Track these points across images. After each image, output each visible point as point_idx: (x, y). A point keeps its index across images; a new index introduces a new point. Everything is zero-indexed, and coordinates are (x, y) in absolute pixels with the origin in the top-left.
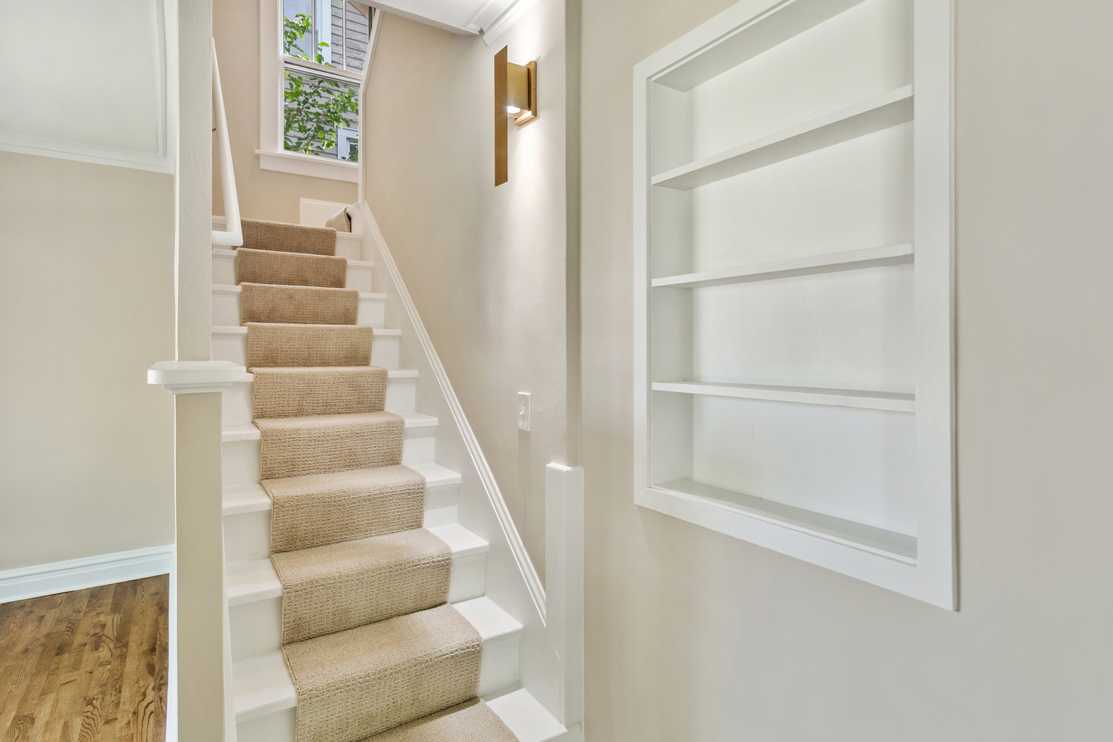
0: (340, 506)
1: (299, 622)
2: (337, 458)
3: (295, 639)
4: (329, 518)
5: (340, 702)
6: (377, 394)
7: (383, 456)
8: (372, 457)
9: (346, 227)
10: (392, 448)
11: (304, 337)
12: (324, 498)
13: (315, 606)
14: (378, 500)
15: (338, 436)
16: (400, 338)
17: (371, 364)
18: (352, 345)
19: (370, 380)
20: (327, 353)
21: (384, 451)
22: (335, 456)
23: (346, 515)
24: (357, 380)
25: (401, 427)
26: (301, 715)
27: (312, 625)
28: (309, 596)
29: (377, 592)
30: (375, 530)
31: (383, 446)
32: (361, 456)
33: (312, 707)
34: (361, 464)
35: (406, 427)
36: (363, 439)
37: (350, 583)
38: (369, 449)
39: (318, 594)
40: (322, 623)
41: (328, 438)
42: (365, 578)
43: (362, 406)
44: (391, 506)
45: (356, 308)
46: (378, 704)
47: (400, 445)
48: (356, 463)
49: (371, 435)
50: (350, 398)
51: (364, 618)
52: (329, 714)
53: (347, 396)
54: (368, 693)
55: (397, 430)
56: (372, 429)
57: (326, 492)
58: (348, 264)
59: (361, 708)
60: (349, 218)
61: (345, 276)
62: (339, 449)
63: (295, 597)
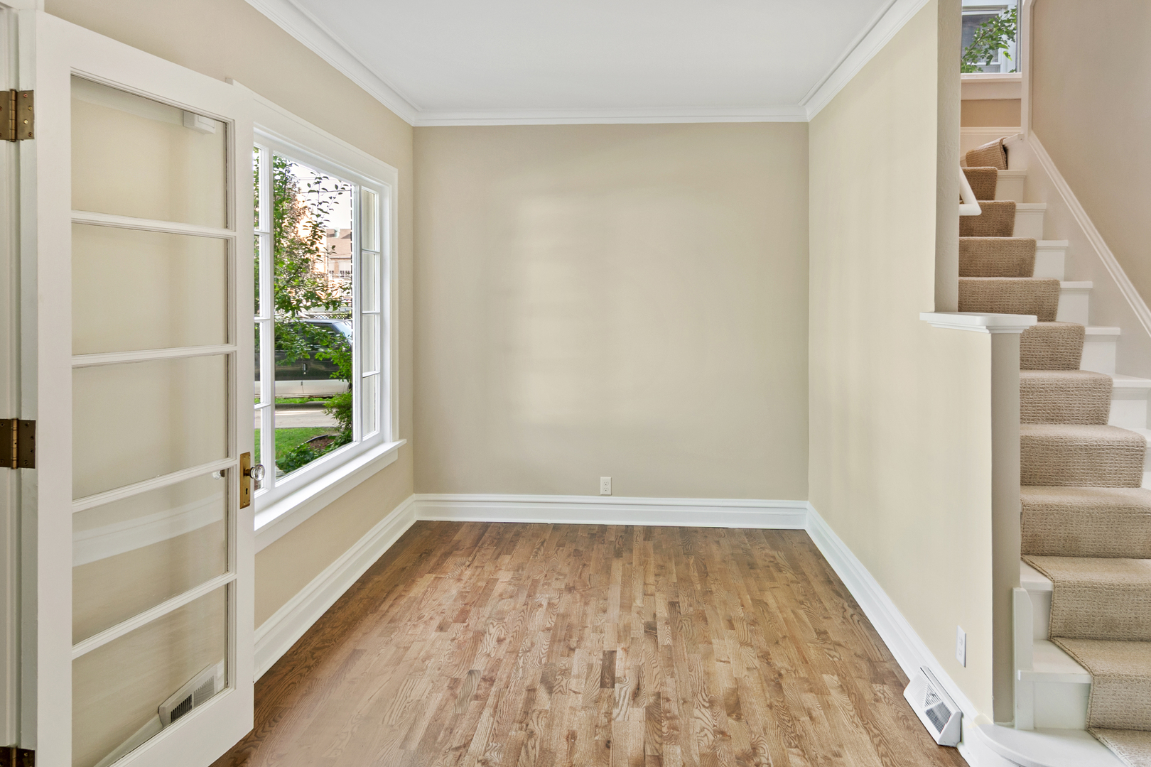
0: (1057, 451)
1: (1035, 538)
2: (1041, 410)
3: (1031, 552)
4: (1046, 461)
5: (1089, 599)
6: (1073, 351)
7: (1087, 414)
8: (1077, 414)
9: (1002, 163)
10: (1098, 407)
11: (988, 291)
12: (1042, 441)
13: (1049, 527)
14: (1093, 452)
15: (1043, 388)
16: (1090, 292)
17: (1057, 320)
18: (1036, 299)
19: (1066, 336)
20: (1010, 307)
21: (1089, 409)
22: (1039, 408)
23: (1062, 461)
24: (1052, 335)
25: (1109, 385)
26: (1056, 598)
27: (1045, 544)
28: (1044, 517)
29: (1105, 529)
30: (1090, 481)
31: (1089, 404)
32: (1065, 412)
33: (1066, 595)
34: (1065, 420)
35: (1114, 386)
36: (1068, 395)
37: (1081, 514)
38: (1073, 405)
39: (1052, 517)
40: (1054, 545)
41: (1033, 389)
42: (1095, 513)
43: (1055, 363)
44: (1107, 460)
45: (1033, 258)
46: (1121, 613)
47: (1107, 405)
48: (1060, 418)
49: (1077, 391)
50: (1043, 353)
51: (1092, 551)
52: (1079, 606)
53: (1041, 352)
54: (1113, 599)
55: (1104, 388)
56: (1078, 384)
57: (1043, 436)
58: (1017, 208)
59: (1106, 611)
60: (1005, 150)
61: (1012, 222)
62: (1043, 402)
63: (1034, 514)
